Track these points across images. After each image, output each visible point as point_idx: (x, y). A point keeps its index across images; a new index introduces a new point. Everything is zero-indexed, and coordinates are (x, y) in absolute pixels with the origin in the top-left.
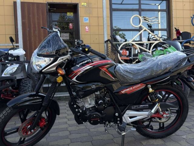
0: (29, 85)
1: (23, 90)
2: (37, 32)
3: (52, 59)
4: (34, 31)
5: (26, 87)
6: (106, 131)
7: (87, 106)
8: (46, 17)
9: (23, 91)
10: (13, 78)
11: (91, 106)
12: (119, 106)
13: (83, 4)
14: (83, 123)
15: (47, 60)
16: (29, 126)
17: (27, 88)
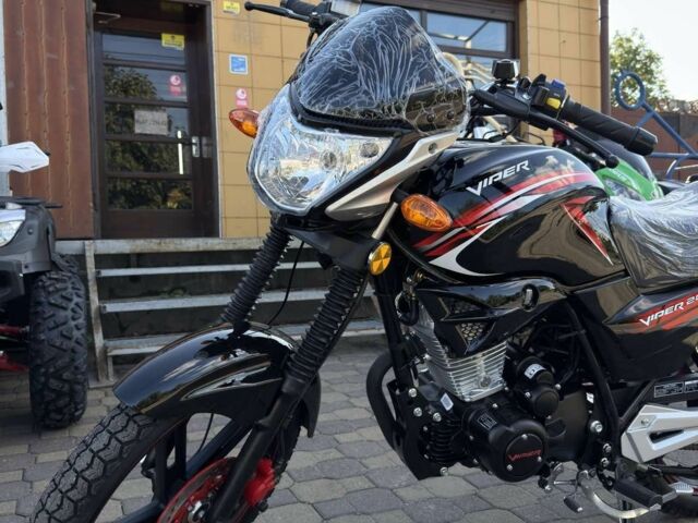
0: (76, 299)
1: (52, 324)
2: (44, 100)
3: (383, 145)
5: (65, 309)
6: (580, 509)
7: (470, 390)
9: (50, 329)
10: (9, 269)
14: (439, 475)
16: (198, 505)
17: (69, 313)
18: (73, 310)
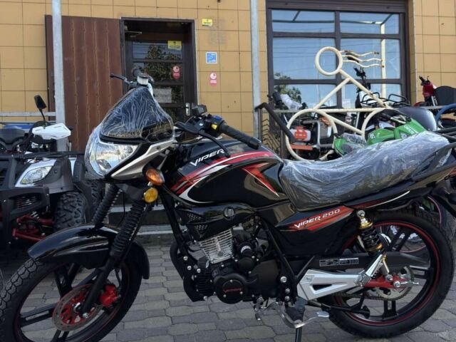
0: (78, 207)
1: (63, 220)
2: (97, 86)
3: (135, 148)
4: (92, 83)
5: (71, 212)
6: (259, 319)
7: (214, 258)
8: (119, 49)
9: (64, 222)
10: (41, 192)
11: (222, 259)
12: (288, 260)
13: (204, 21)
14: (203, 300)
15: (123, 151)
16: (79, 304)
17: (73, 214)
18: (76, 213)
